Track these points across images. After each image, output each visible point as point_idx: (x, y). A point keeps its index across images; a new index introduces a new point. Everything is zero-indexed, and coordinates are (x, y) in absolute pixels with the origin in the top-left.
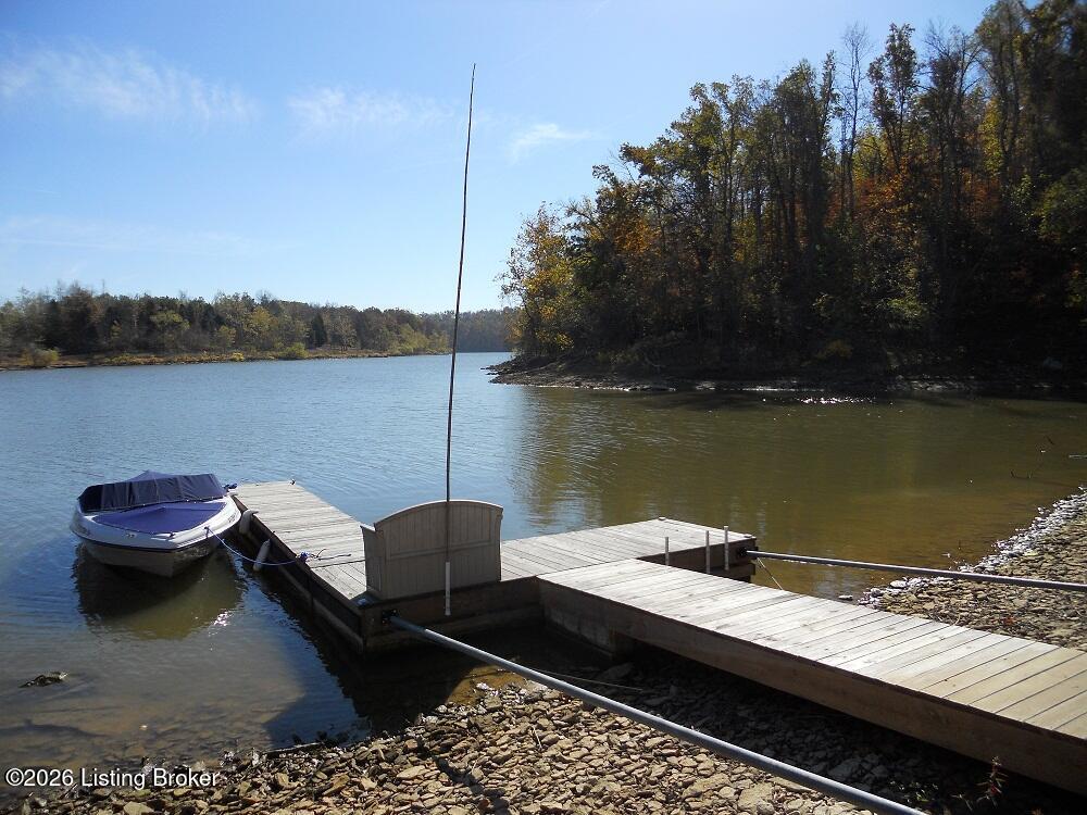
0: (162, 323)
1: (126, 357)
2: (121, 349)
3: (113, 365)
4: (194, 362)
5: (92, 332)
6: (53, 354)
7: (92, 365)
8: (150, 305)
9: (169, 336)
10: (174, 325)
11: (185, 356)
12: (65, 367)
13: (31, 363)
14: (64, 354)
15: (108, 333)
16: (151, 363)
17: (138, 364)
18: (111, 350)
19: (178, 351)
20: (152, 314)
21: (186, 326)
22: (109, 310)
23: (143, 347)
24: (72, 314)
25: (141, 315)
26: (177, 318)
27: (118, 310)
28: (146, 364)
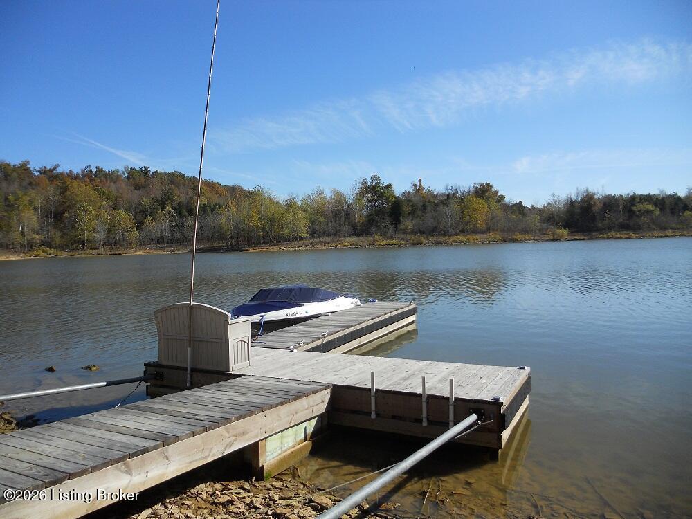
0: (639, 211)
1: (613, 233)
2: (610, 229)
3: (604, 238)
4: (661, 237)
5: (593, 218)
6: (564, 232)
7: (591, 239)
8: (633, 200)
9: (645, 219)
10: (648, 212)
11: (655, 233)
12: (574, 240)
13: (552, 238)
14: (572, 232)
15: (603, 219)
16: (630, 238)
17: (621, 238)
18: (604, 229)
19: (649, 229)
20: (633, 205)
21: (658, 212)
22: (605, 204)
23: (625, 227)
24: (581, 208)
25: (625, 207)
26: (651, 207)
27: (610, 203)
28: (626, 238)
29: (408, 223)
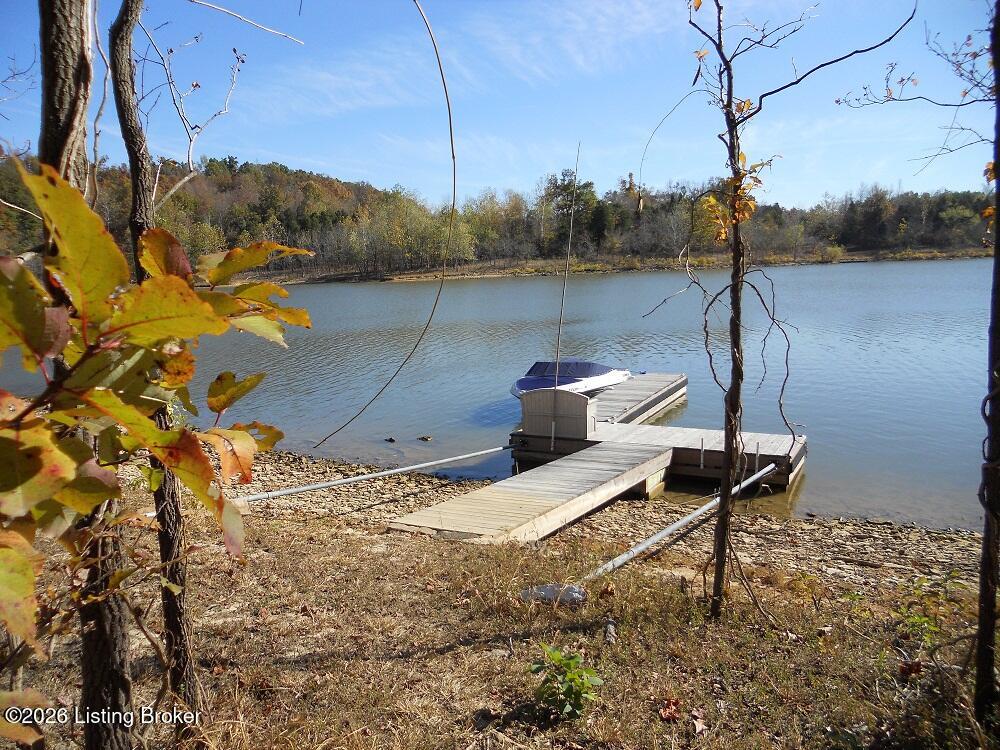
0: (951, 219)
1: (909, 252)
2: (905, 245)
3: (895, 259)
4: (979, 257)
5: (882, 229)
6: (838, 251)
7: (877, 259)
8: (943, 201)
9: (958, 231)
10: (964, 220)
11: (971, 251)
12: (853, 262)
13: (820, 259)
14: (849, 251)
15: (895, 232)
16: (933, 259)
17: (919, 259)
18: (896, 245)
19: (963, 244)
20: (942, 210)
21: (977, 220)
22: (901, 208)
23: (926, 242)
24: (866, 214)
25: (930, 213)
26: (967, 213)
27: (909, 206)
28: (928, 259)
29: (616, 240)
